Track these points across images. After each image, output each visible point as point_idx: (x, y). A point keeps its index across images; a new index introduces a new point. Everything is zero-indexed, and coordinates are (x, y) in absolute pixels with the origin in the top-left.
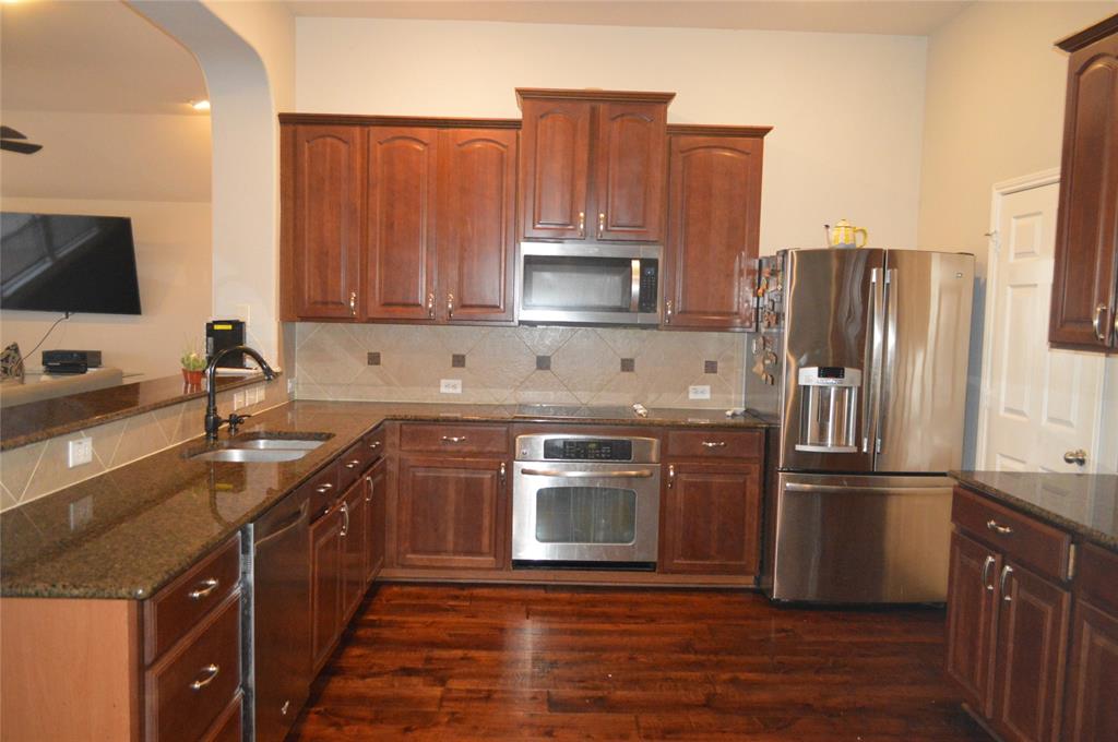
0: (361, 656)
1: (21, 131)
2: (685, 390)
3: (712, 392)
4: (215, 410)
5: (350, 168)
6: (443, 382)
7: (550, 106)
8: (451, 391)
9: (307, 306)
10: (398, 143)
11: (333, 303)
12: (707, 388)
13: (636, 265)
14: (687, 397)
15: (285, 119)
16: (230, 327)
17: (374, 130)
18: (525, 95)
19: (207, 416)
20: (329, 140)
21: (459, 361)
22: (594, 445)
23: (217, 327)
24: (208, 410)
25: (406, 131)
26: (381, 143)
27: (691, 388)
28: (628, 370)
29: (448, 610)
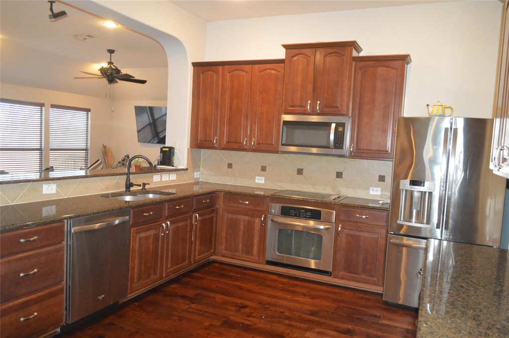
0: (174, 288)
1: (133, 76)
2: (368, 189)
3: (382, 191)
4: (129, 180)
5: (217, 85)
6: (257, 178)
7: (297, 51)
8: (260, 182)
9: (199, 142)
10: (236, 72)
11: (209, 141)
12: (380, 189)
13: (333, 126)
14: (369, 192)
15: (195, 65)
16: (168, 149)
17: (226, 67)
18: (287, 47)
19: (127, 182)
20: (210, 72)
21: (264, 169)
22: (303, 211)
23: (164, 149)
24: (127, 180)
25: (238, 67)
26: (229, 73)
27: (371, 188)
28: (339, 178)
29: (228, 277)
